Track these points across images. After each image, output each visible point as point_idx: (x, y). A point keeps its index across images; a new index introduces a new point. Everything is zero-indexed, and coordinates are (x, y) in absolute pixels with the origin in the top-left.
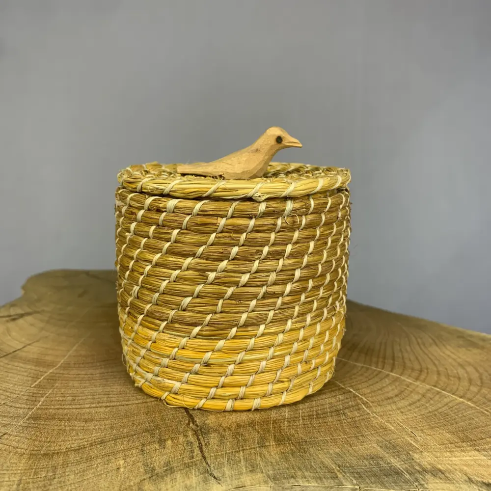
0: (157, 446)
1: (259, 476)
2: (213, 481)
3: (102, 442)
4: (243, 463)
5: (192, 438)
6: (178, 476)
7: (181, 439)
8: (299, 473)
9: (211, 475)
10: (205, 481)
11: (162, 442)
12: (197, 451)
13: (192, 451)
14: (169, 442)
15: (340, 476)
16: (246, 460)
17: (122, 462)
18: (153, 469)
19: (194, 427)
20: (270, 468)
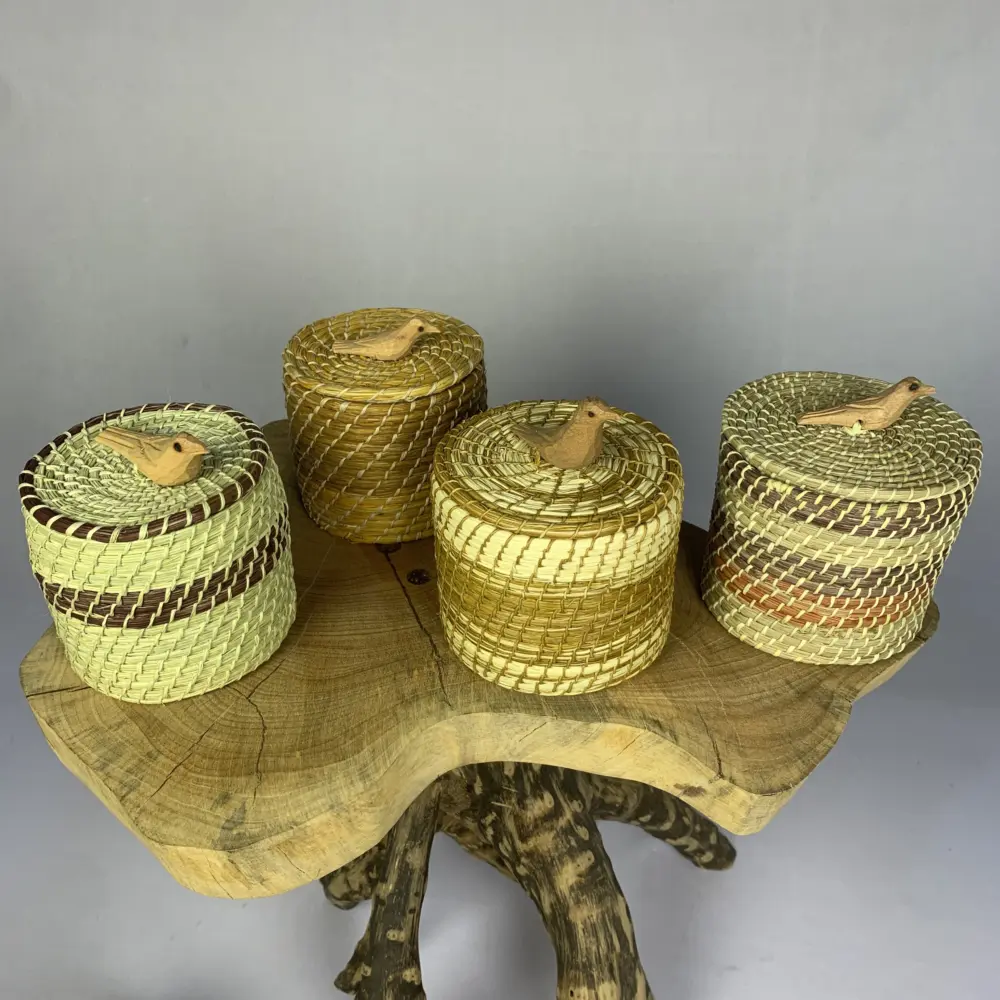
0: (406, 676)
1: (483, 705)
2: (448, 708)
3: (363, 670)
4: (472, 693)
5: (434, 669)
6: (422, 702)
7: (426, 669)
8: (514, 704)
9: (447, 702)
10: (443, 707)
11: (410, 671)
12: (437, 681)
13: (434, 681)
14: (416, 672)
15: (545, 707)
16: (475, 690)
17: (379, 689)
18: (403, 696)
19: (436, 657)
20: (492, 698)
